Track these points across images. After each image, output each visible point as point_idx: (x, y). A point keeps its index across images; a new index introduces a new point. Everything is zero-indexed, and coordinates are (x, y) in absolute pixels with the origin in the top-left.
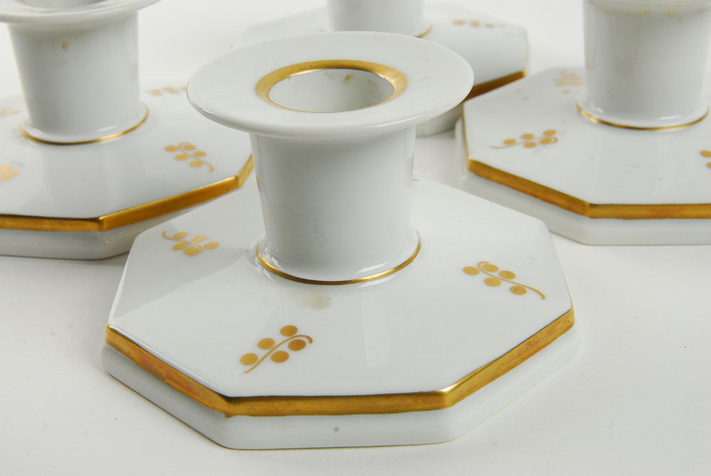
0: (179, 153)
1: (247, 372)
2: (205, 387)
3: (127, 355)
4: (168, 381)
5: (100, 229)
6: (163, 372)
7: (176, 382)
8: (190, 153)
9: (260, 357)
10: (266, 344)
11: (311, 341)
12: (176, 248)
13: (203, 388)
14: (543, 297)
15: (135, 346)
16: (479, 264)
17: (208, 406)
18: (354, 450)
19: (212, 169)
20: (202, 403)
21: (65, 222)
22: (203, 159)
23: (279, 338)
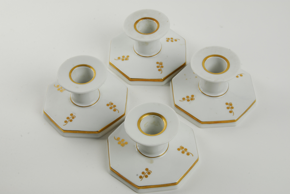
0: (110, 106)
5: (98, 133)
8: (113, 106)
9: (143, 177)
10: (143, 173)
11: (151, 172)
12: (119, 143)
14: (193, 156)
16: (180, 147)
17: (134, 187)
19: (119, 112)
21: (91, 132)
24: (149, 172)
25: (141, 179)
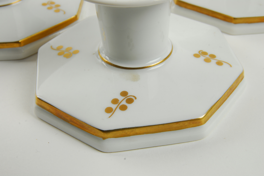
0: (48, 6)
1: (110, 117)
2: (91, 126)
3: (48, 110)
4: (71, 123)
5: (20, 46)
6: (68, 119)
7: (76, 123)
8: (53, 6)
9: (114, 109)
10: (115, 101)
11: (136, 98)
12: (59, 54)
13: (90, 126)
14: (231, 66)
15: (52, 107)
16: (199, 52)
17: (93, 134)
18: (162, 147)
19: (65, 13)
20: (90, 133)
21: (4, 44)
22: (60, 8)
23: (120, 98)
24: (129, 99)
25: (110, 114)
